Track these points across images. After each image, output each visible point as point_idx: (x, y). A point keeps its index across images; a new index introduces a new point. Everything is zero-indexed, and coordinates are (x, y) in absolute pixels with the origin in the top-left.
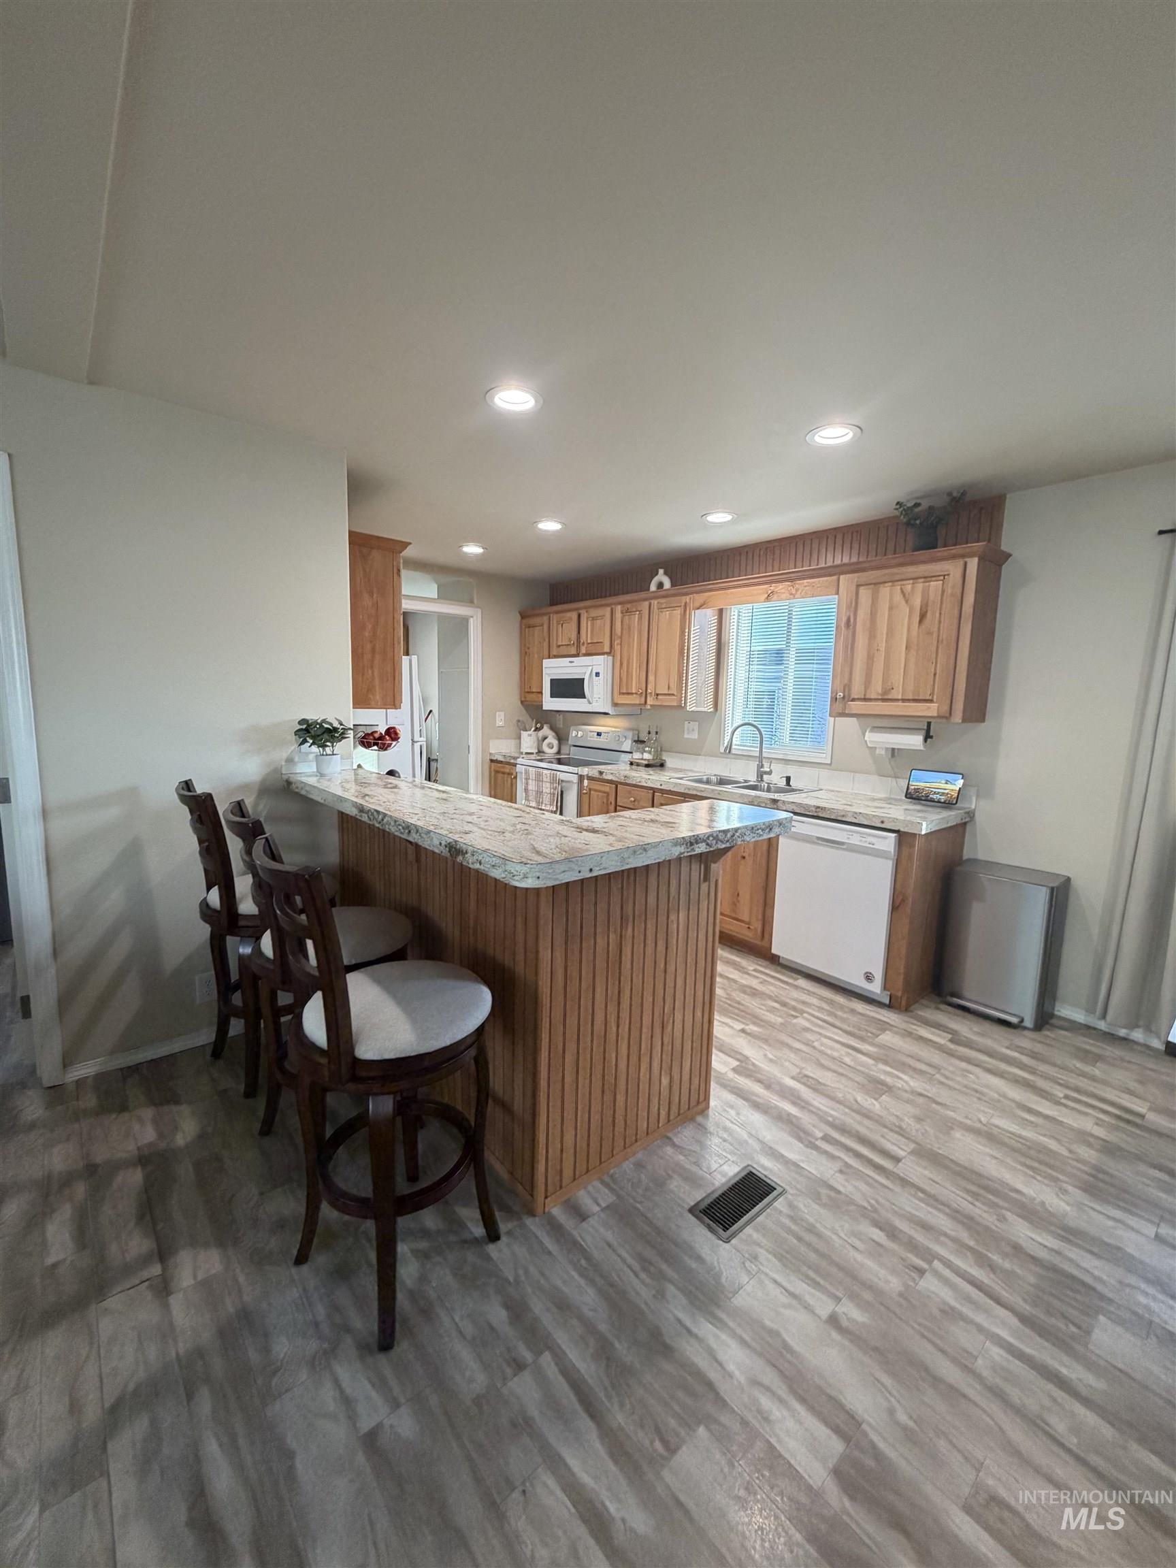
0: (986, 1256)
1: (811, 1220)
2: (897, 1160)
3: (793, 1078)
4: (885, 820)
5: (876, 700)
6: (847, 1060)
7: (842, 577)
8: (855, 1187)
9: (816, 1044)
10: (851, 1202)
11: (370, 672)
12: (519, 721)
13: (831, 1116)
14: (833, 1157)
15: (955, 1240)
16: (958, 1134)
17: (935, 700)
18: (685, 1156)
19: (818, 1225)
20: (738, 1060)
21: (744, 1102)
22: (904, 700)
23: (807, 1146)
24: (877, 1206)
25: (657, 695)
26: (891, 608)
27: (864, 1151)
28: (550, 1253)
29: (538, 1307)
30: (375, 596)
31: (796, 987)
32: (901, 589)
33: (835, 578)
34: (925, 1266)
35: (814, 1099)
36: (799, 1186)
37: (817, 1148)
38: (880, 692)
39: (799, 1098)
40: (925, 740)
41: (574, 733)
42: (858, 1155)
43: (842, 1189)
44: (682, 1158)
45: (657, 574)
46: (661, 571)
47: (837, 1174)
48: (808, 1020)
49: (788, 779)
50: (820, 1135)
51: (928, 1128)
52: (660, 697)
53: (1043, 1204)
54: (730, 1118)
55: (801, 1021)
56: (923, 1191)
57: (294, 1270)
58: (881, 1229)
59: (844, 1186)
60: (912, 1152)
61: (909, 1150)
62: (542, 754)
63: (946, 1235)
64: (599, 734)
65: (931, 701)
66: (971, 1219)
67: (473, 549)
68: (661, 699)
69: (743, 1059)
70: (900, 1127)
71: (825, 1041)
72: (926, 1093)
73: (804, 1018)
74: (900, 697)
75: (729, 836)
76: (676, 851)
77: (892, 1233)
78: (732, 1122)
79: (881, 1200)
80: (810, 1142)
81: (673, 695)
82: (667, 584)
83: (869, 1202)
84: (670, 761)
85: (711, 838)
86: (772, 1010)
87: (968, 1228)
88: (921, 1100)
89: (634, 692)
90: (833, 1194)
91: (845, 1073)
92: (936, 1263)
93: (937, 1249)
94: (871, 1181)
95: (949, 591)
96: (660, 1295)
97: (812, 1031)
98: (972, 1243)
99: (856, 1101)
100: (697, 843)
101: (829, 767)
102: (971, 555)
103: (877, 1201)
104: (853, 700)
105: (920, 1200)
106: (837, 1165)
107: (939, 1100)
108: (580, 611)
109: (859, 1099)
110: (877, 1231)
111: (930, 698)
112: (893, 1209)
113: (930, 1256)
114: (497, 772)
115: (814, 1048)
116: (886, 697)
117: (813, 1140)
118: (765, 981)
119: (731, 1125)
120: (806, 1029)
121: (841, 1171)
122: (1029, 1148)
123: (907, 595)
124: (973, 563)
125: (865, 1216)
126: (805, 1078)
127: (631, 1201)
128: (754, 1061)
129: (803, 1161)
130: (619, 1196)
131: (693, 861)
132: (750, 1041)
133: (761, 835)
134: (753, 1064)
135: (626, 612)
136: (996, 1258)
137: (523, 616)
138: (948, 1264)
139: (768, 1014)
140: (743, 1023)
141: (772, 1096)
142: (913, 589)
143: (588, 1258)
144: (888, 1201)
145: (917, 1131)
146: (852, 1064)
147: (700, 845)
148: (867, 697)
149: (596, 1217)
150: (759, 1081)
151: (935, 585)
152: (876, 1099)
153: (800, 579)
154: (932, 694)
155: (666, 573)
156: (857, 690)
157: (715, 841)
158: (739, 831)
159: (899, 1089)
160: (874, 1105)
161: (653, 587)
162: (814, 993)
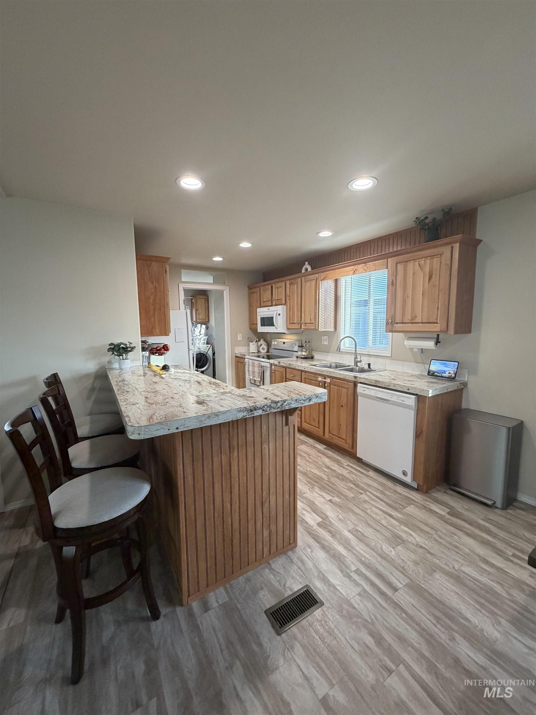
0: (436, 666)
1: (333, 626)
2: (395, 590)
3: (349, 531)
4: (409, 388)
5: (408, 323)
6: (383, 522)
7: (389, 259)
8: (365, 605)
9: (369, 511)
10: (359, 616)
11: (153, 319)
12: (248, 338)
13: (364, 557)
14: (357, 584)
15: (416, 650)
16: (437, 576)
17: (438, 322)
18: (274, 576)
19: (336, 631)
20: (322, 518)
21: (317, 544)
22: (422, 323)
23: (344, 576)
24: (375, 620)
25: (306, 323)
26: (414, 274)
27: (377, 582)
28: (181, 631)
29: (163, 666)
30: (154, 284)
31: (367, 476)
32: (419, 263)
33: (385, 260)
34: (393, 667)
35: (357, 545)
36: (332, 601)
37: (349, 577)
38: (410, 319)
39: (349, 544)
40: (436, 344)
41: (273, 343)
42: (373, 584)
43: (357, 606)
44: (272, 576)
45: (305, 264)
46: (307, 263)
47: (357, 596)
48: (368, 496)
49: (369, 365)
50: (354, 568)
51: (420, 570)
52: (307, 325)
53: (482, 630)
54: (306, 553)
55: (364, 497)
56: (406, 613)
57: (54, 626)
58: (373, 637)
59: (358, 605)
60: (407, 585)
61: (404, 584)
62: (259, 353)
63: (413, 647)
64: (284, 343)
65: (436, 323)
66: (432, 636)
67: (218, 259)
68: (307, 326)
69: (325, 517)
70: (403, 568)
71: (374, 509)
72: (424, 546)
73: (367, 495)
74: (420, 321)
75: (279, 405)
76: (240, 415)
77: (379, 640)
78: (307, 557)
79: (378, 616)
80: (347, 573)
81: (313, 323)
82: (309, 269)
83: (370, 617)
84: (317, 356)
85: (266, 407)
86: (350, 489)
87: (429, 643)
88: (421, 550)
89: (296, 322)
90: (350, 609)
91: (380, 530)
92: (401, 667)
93: (406, 657)
94: (376, 602)
95: (443, 262)
96: (230, 667)
97: (369, 503)
98: (427, 654)
99: (381, 548)
100: (255, 410)
101: (390, 358)
102: (455, 242)
103: (376, 617)
104: (397, 323)
105: (403, 619)
106: (359, 590)
107: (432, 551)
108: (272, 285)
109: (384, 547)
110: (370, 638)
111: (436, 321)
112: (384, 624)
113: (397, 660)
114: (238, 362)
115: (366, 513)
116: (413, 321)
117: (349, 572)
118: (351, 471)
119: (306, 559)
120: (365, 501)
121: (359, 594)
122: (481, 588)
123: (422, 266)
124: (457, 246)
125: (365, 627)
126: (356, 532)
127: (236, 601)
128: (331, 519)
129: (339, 585)
130: (230, 599)
131: (277, 415)
132: (332, 507)
133: (302, 404)
134: (330, 521)
135: (291, 284)
136: (441, 667)
137: (250, 288)
138: (408, 668)
139: (347, 491)
140: (331, 496)
141: (334, 542)
142: (425, 262)
143: (200, 636)
144: (382, 617)
145: (413, 571)
146: (385, 524)
147: (258, 411)
148: (403, 322)
149: (214, 611)
150: (330, 532)
151: (436, 261)
152: (394, 548)
153: (369, 262)
154: (437, 319)
155: (309, 264)
156: (398, 318)
157: (269, 409)
158: (287, 402)
159: (410, 542)
160: (391, 551)
161: (303, 271)
162: (376, 480)
